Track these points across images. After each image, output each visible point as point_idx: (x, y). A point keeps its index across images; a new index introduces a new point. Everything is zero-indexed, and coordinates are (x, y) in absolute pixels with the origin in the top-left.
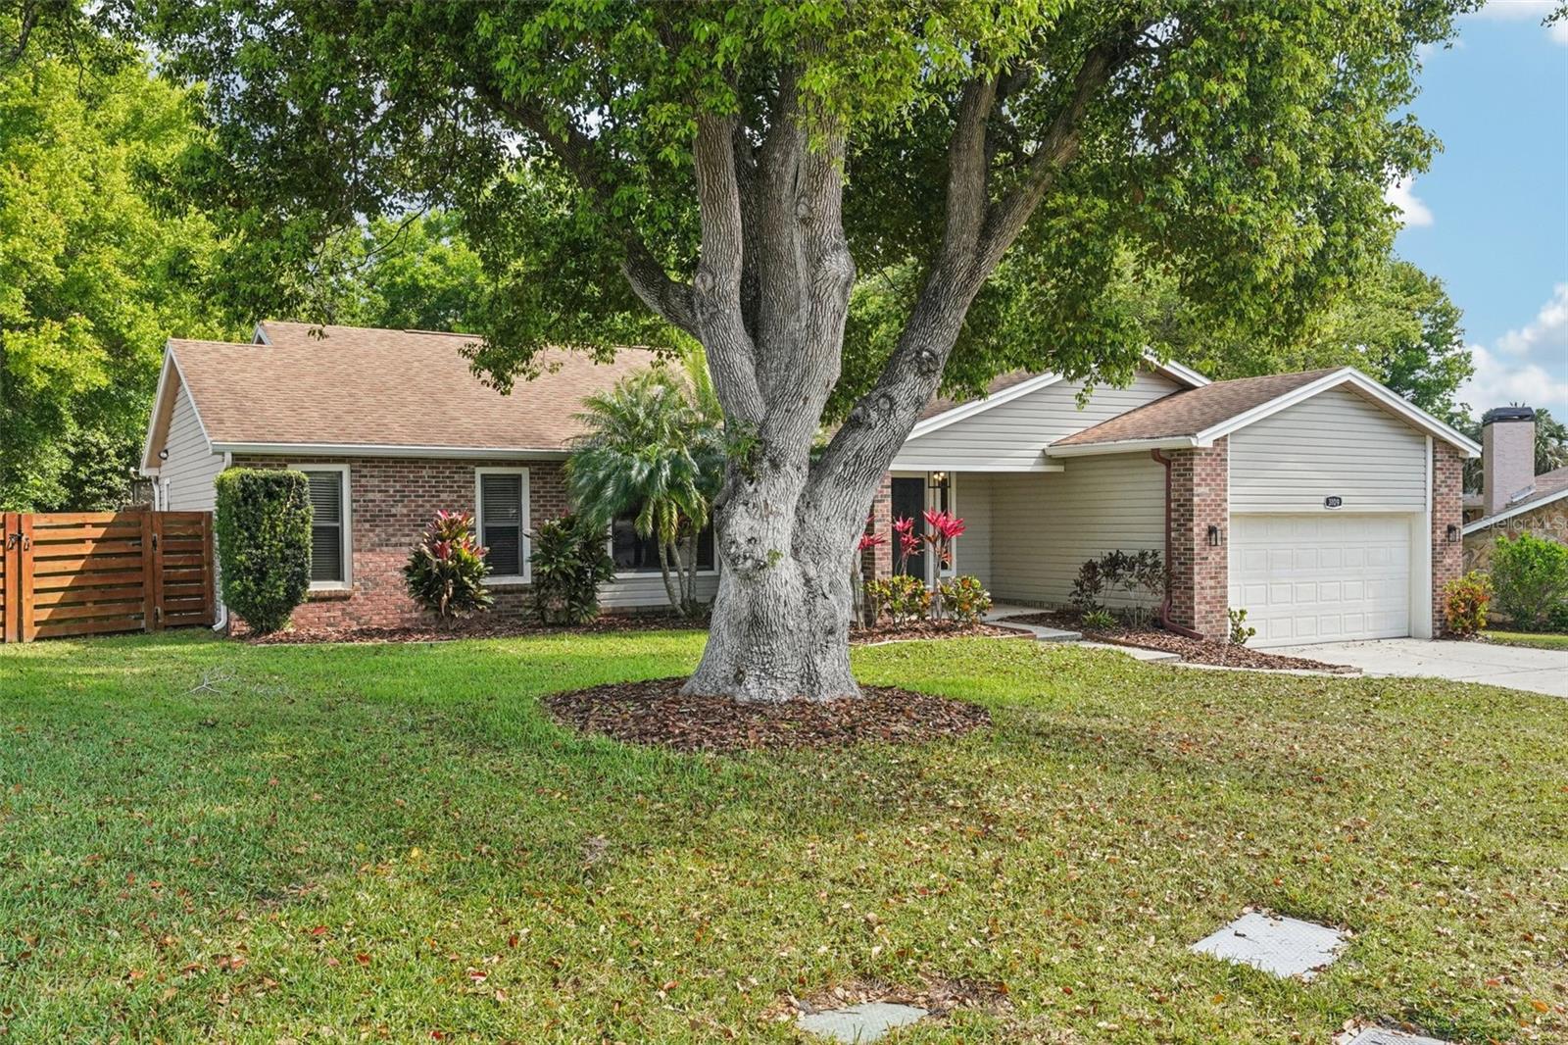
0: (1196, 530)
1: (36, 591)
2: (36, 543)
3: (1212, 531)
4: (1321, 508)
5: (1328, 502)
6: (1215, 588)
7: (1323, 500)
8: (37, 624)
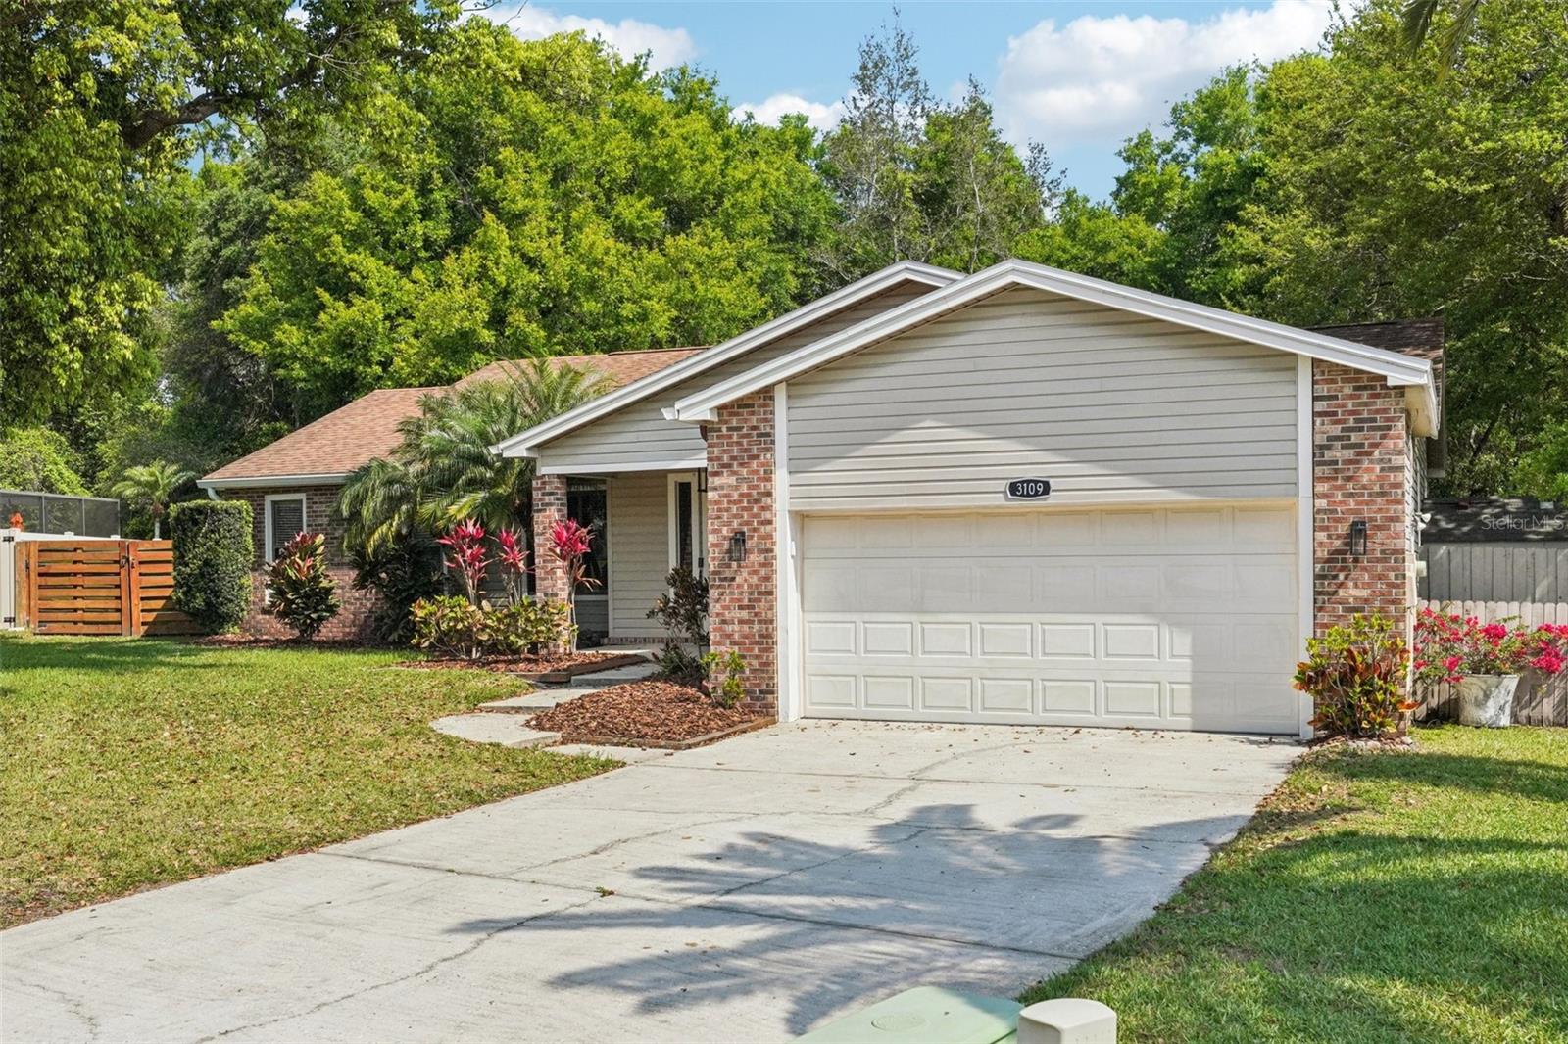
0: (711, 538)
1: (143, 599)
2: (141, 563)
3: (739, 539)
4: (999, 500)
5: (1014, 488)
6: (749, 622)
7: (1004, 485)
8: (143, 624)
